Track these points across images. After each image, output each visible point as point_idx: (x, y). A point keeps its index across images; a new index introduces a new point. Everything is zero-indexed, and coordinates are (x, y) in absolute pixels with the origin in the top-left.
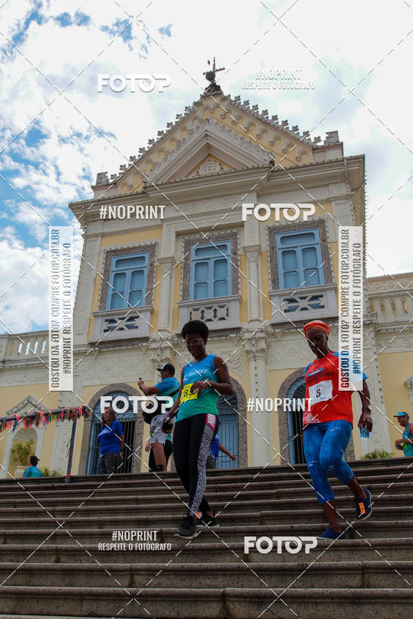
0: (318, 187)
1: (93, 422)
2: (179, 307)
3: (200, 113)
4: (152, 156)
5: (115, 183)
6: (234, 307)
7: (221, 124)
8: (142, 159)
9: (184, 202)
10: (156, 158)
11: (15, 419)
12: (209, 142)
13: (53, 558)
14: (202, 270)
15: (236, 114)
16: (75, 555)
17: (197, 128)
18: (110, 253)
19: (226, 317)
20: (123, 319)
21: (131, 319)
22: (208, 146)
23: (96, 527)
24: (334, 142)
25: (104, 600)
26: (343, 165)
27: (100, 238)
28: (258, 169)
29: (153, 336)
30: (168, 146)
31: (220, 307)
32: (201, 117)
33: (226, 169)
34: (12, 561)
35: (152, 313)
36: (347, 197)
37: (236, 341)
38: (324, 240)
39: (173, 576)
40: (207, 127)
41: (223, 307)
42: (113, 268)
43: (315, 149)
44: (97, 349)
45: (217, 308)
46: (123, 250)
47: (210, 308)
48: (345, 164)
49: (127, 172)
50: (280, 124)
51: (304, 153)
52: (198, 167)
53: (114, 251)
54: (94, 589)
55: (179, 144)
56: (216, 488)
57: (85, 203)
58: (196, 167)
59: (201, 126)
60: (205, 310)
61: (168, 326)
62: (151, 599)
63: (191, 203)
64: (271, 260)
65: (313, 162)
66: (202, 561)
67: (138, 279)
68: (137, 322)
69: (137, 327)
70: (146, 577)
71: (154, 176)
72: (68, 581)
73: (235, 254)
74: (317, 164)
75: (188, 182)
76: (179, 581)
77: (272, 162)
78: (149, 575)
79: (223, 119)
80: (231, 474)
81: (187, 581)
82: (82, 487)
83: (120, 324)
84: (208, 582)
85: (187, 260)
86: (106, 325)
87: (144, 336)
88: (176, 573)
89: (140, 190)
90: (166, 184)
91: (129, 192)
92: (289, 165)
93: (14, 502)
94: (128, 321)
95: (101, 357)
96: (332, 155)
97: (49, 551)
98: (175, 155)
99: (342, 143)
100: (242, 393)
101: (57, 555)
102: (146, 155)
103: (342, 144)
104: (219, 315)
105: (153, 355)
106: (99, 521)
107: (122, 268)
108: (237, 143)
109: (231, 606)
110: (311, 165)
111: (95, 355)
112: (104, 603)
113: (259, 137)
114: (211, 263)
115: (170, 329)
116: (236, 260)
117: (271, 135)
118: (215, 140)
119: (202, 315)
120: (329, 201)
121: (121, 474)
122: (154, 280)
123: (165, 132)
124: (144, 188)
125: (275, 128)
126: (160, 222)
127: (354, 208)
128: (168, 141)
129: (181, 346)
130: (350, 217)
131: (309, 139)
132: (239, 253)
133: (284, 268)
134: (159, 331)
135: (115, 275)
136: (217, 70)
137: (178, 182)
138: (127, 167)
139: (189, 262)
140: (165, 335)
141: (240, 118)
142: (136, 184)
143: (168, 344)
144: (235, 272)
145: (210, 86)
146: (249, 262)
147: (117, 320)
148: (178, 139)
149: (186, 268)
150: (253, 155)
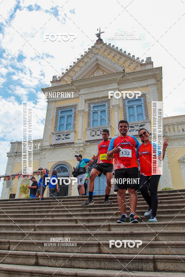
0: (143, 80)
2: (86, 130)
3: (95, 51)
5: (60, 80)
7: (103, 55)
8: (71, 70)
9: (89, 87)
10: (76, 69)
11: (19, 175)
12: (98, 62)
14: (95, 115)
15: (109, 51)
16: (42, 228)
17: (93, 57)
18: (58, 108)
20: (64, 135)
21: (67, 135)
22: (98, 64)
23: (51, 217)
24: (149, 62)
27: (54, 103)
28: (118, 73)
29: (76, 142)
30: (81, 64)
32: (94, 52)
33: (105, 73)
34: (17, 230)
35: (75, 132)
36: (155, 84)
38: (145, 102)
39: (80, 237)
40: (97, 56)
42: (60, 114)
43: (142, 65)
44: (53, 147)
46: (63, 107)
47: (99, 130)
48: (154, 70)
49: (65, 75)
50: (127, 54)
51: (137, 66)
52: (94, 73)
53: (60, 107)
54: (48, 241)
56: (99, 202)
57: (48, 88)
58: (93, 73)
59: (95, 56)
60: (97, 131)
61: (82, 137)
63: (91, 88)
64: (123, 110)
65: (141, 70)
66: (92, 231)
67: (69, 118)
68: (69, 136)
69: (69, 138)
71: (76, 77)
72: (38, 238)
73: (109, 108)
74: (142, 71)
75: (90, 79)
77: (124, 70)
82: (46, 202)
83: (63, 137)
85: (89, 111)
86: (57, 138)
87: (72, 142)
88: (81, 235)
89: (70, 82)
90: (81, 80)
91: (65, 84)
92: (130, 71)
94: (66, 136)
95: (55, 150)
96: (148, 67)
97: (32, 226)
98: (84, 68)
99: (153, 62)
101: (35, 228)
102: (72, 68)
105: (76, 150)
106: (52, 215)
107: (63, 114)
108: (109, 63)
109: (102, 248)
110: (140, 71)
111: (53, 149)
113: (118, 60)
114: (99, 112)
115: (83, 139)
116: (110, 111)
117: (123, 59)
118: (101, 62)
119: (96, 133)
120: (147, 86)
121: (62, 197)
122: (76, 119)
123: (80, 59)
124: (72, 82)
125: (125, 56)
126: (78, 96)
127: (158, 89)
128: (81, 62)
129: (87, 146)
130: (156, 93)
131: (139, 61)
132: (110, 107)
133: (129, 114)
134: (78, 140)
135: (60, 117)
136: (101, 33)
137: (86, 79)
138: (65, 73)
139: (90, 112)
140: (81, 141)
141: (110, 52)
142: (68, 80)
143: (82, 145)
144: (109, 115)
145: (98, 39)
146: (115, 112)
147: (61, 135)
148: (85, 61)
149: (89, 114)
150: (116, 67)
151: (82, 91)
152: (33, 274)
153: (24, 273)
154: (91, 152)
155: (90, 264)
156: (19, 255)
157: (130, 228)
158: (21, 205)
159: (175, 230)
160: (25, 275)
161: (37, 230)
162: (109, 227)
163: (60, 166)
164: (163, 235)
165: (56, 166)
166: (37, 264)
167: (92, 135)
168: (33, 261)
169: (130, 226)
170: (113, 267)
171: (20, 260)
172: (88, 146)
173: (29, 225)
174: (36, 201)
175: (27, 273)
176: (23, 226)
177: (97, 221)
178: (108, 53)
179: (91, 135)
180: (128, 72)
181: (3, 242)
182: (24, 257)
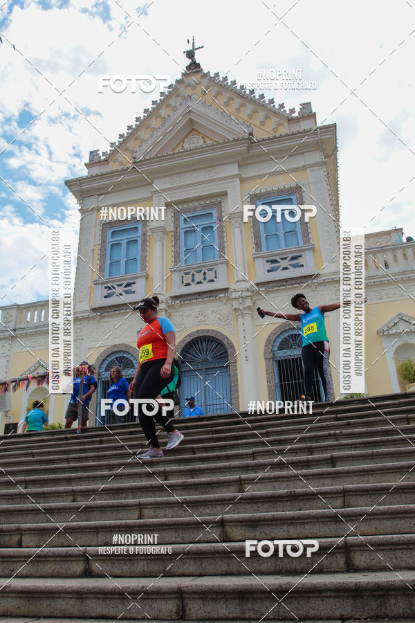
1: (99, 379)
2: (172, 272)
3: (183, 91)
4: (139, 133)
5: (106, 160)
6: (221, 270)
7: (203, 101)
8: (130, 135)
10: (143, 134)
11: (28, 379)
12: (192, 117)
13: (71, 498)
14: (191, 237)
15: (216, 89)
17: (180, 104)
18: (107, 225)
19: (214, 279)
20: (121, 285)
21: (129, 285)
22: (191, 121)
23: (106, 470)
24: (307, 113)
25: (116, 531)
26: (317, 134)
27: (95, 212)
28: (238, 141)
30: (154, 123)
31: (209, 270)
32: (183, 94)
33: (208, 142)
34: (33, 503)
35: (147, 278)
36: (322, 164)
37: (224, 300)
39: (176, 509)
40: (189, 103)
41: (211, 270)
42: (109, 239)
43: (290, 120)
44: (99, 314)
45: (206, 271)
46: (118, 222)
47: (200, 271)
48: (319, 132)
49: (117, 149)
50: (257, 97)
51: (280, 124)
52: (183, 141)
53: (109, 223)
54: (107, 522)
55: (164, 120)
56: (211, 431)
57: (80, 180)
58: (181, 142)
59: (184, 102)
60: (195, 273)
63: (178, 176)
64: (253, 225)
65: (289, 132)
66: (202, 494)
67: (132, 247)
68: (133, 288)
69: (134, 292)
70: (152, 510)
71: (142, 152)
72: (84, 517)
73: (220, 221)
74: (293, 134)
75: (174, 156)
76: (183, 512)
77: (251, 134)
78: (156, 508)
80: (225, 418)
82: (91, 436)
83: (120, 290)
84: (208, 511)
85: (177, 228)
86: (106, 292)
88: (180, 505)
89: (130, 165)
90: (154, 158)
91: (120, 168)
92: (266, 136)
93: (32, 453)
94: (125, 287)
95: (103, 320)
96: (305, 125)
97: (66, 492)
98: (161, 131)
100: (232, 347)
101: (74, 495)
102: (133, 133)
103: (315, 114)
104: (208, 278)
106: (108, 465)
107: (117, 238)
108: (217, 117)
109: (229, 530)
110: (287, 135)
113: (238, 110)
114: (199, 230)
115: (164, 293)
116: (222, 227)
117: (249, 108)
118: (197, 115)
119: (193, 278)
120: (304, 168)
121: (127, 423)
122: (148, 248)
123: (150, 110)
124: (134, 163)
125: (253, 101)
126: (150, 195)
127: (328, 174)
128: (154, 119)
129: (174, 307)
130: (325, 183)
131: (285, 111)
132: (224, 219)
133: (265, 232)
135: (112, 245)
136: (197, 49)
137: (165, 156)
138: (117, 144)
139: (178, 230)
141: (220, 93)
142: (126, 159)
143: (163, 306)
144: (221, 237)
145: (191, 64)
146: (234, 228)
147: (116, 287)
148: (163, 115)
149: (176, 236)
150: (233, 127)
151: (158, 185)
152: (84, 596)
153: (62, 595)
154: (185, 321)
155: (207, 567)
156: (46, 556)
157: (286, 483)
158: (36, 447)
159: (384, 482)
160: (63, 598)
161: (79, 500)
162: (241, 484)
163: (117, 356)
164: (360, 495)
165: (107, 357)
166: (88, 574)
167: (184, 284)
168: (79, 567)
169: (287, 479)
170: (258, 568)
171: (48, 568)
172: (177, 307)
173: (61, 488)
174: (68, 436)
175: (69, 593)
176: (47, 493)
177: (212, 473)
178: (213, 95)
179: (183, 282)
180: (260, 138)
181: (6, 531)
182: (57, 559)
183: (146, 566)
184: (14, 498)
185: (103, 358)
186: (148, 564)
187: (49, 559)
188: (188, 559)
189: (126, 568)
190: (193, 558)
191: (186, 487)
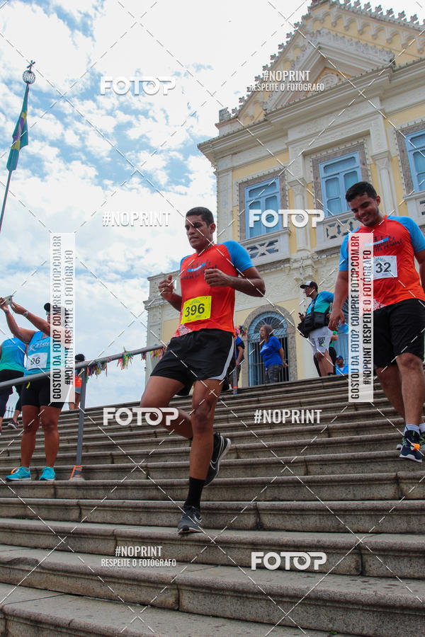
1: (249, 341)
3: (311, 27)
5: (236, 117)
7: (334, 33)
9: (307, 122)
13: (235, 455)
14: (333, 187)
15: (348, 18)
16: (253, 452)
18: (242, 185)
20: (263, 244)
21: (271, 244)
22: (323, 59)
25: (284, 487)
27: (230, 173)
28: (378, 72)
29: (294, 256)
32: (312, 30)
35: (290, 235)
40: (320, 39)
42: (247, 198)
46: (254, 180)
47: (346, 222)
49: (246, 103)
50: (396, 17)
53: (245, 182)
55: (293, 63)
57: (212, 142)
59: (313, 39)
60: (340, 224)
61: (307, 244)
62: (327, 484)
64: (402, 164)
66: (370, 450)
67: (271, 204)
68: (276, 246)
69: (277, 251)
70: (319, 467)
71: (273, 102)
72: (249, 473)
73: (364, 164)
78: (322, 465)
79: (335, 26)
81: (359, 468)
82: (248, 397)
83: (262, 250)
84: (379, 468)
85: (317, 178)
87: (285, 258)
88: (348, 462)
89: (262, 118)
90: (286, 107)
91: (251, 123)
92: (410, 60)
94: (268, 245)
101: (237, 452)
105: (296, 275)
107: (255, 197)
108: (352, 49)
109: (405, 487)
112: (285, 490)
113: (375, 37)
114: (341, 177)
115: (309, 248)
116: (366, 170)
117: (387, 32)
118: (331, 51)
119: (339, 229)
122: (287, 203)
123: (277, 55)
124: (265, 115)
125: (392, 23)
126: (285, 147)
128: (282, 63)
129: (321, 263)
132: (368, 162)
133: (417, 170)
134: (298, 251)
135: (250, 205)
137: (298, 102)
138: (246, 98)
139: (318, 180)
140: (304, 254)
141: (352, 21)
142: (257, 113)
143: (309, 262)
146: (380, 171)
147: (258, 247)
148: (291, 59)
149: (317, 187)
150: (371, 57)
151: (293, 135)
153: (238, 545)
156: (218, 509)
161: (242, 456)
163: (265, 317)
165: (255, 318)
166: (259, 527)
167: (329, 237)
168: (250, 520)
171: (221, 520)
172: (324, 262)
178: (345, 24)
179: (328, 235)
180: (403, 64)
181: (177, 485)
182: (229, 512)
183: (318, 521)
184: (181, 456)
185: (251, 320)
186: (320, 519)
187: (221, 512)
188: (363, 515)
189: (297, 523)
190: (368, 515)
191: (351, 444)
